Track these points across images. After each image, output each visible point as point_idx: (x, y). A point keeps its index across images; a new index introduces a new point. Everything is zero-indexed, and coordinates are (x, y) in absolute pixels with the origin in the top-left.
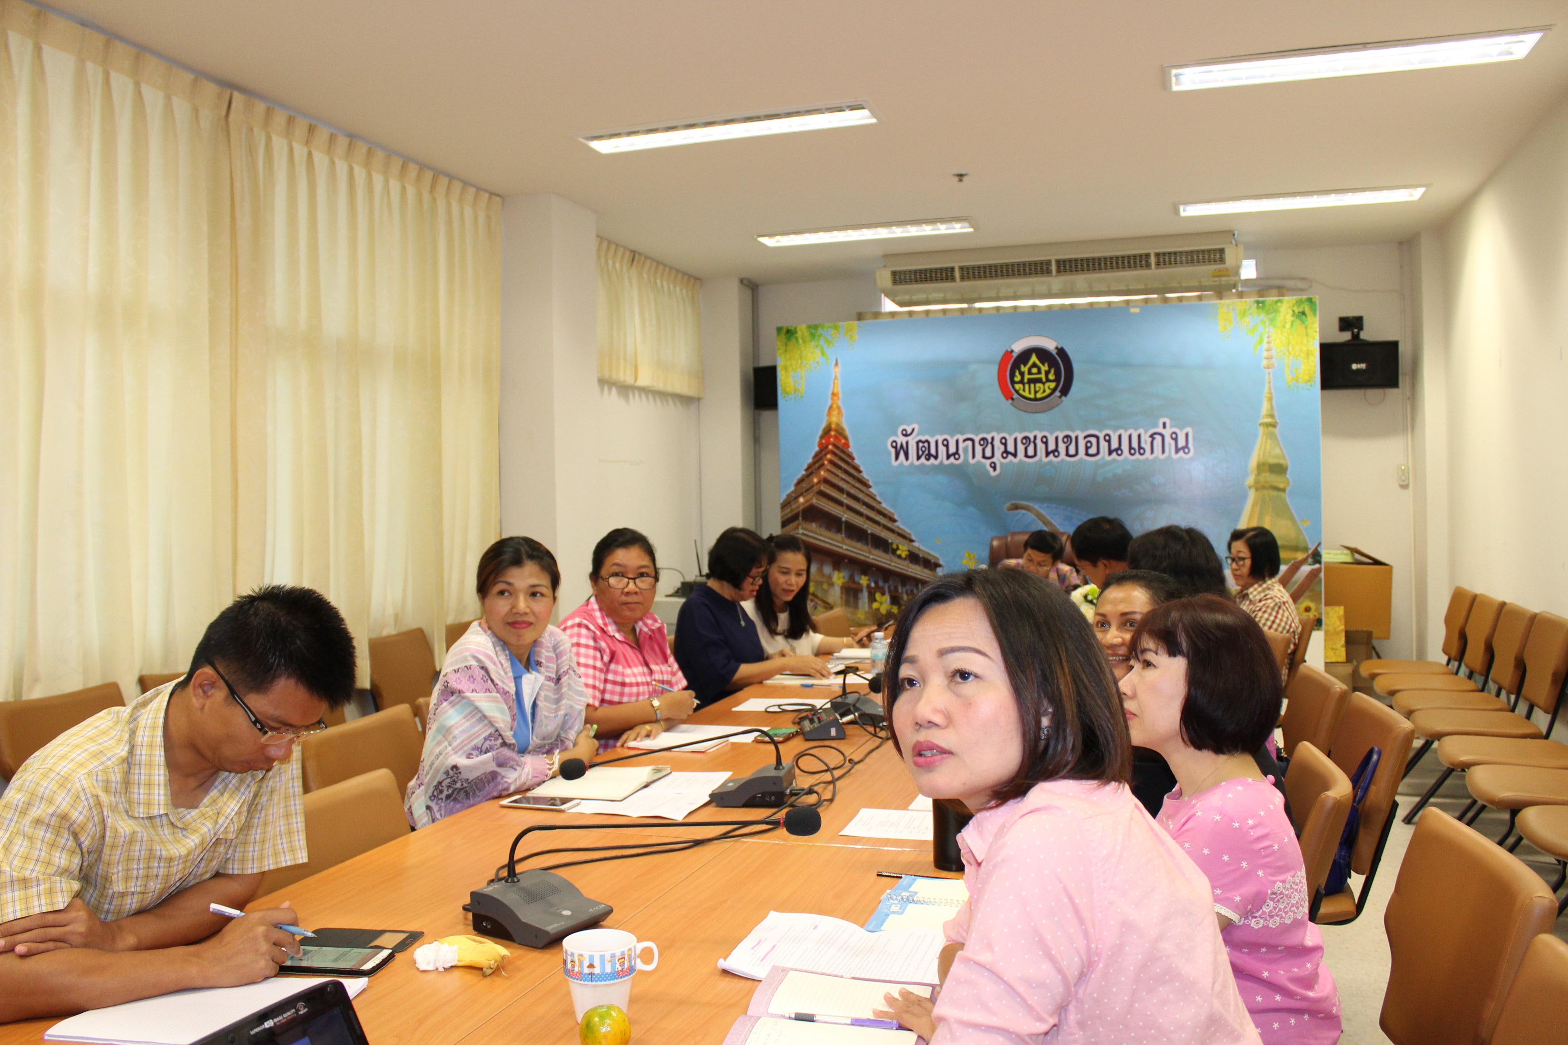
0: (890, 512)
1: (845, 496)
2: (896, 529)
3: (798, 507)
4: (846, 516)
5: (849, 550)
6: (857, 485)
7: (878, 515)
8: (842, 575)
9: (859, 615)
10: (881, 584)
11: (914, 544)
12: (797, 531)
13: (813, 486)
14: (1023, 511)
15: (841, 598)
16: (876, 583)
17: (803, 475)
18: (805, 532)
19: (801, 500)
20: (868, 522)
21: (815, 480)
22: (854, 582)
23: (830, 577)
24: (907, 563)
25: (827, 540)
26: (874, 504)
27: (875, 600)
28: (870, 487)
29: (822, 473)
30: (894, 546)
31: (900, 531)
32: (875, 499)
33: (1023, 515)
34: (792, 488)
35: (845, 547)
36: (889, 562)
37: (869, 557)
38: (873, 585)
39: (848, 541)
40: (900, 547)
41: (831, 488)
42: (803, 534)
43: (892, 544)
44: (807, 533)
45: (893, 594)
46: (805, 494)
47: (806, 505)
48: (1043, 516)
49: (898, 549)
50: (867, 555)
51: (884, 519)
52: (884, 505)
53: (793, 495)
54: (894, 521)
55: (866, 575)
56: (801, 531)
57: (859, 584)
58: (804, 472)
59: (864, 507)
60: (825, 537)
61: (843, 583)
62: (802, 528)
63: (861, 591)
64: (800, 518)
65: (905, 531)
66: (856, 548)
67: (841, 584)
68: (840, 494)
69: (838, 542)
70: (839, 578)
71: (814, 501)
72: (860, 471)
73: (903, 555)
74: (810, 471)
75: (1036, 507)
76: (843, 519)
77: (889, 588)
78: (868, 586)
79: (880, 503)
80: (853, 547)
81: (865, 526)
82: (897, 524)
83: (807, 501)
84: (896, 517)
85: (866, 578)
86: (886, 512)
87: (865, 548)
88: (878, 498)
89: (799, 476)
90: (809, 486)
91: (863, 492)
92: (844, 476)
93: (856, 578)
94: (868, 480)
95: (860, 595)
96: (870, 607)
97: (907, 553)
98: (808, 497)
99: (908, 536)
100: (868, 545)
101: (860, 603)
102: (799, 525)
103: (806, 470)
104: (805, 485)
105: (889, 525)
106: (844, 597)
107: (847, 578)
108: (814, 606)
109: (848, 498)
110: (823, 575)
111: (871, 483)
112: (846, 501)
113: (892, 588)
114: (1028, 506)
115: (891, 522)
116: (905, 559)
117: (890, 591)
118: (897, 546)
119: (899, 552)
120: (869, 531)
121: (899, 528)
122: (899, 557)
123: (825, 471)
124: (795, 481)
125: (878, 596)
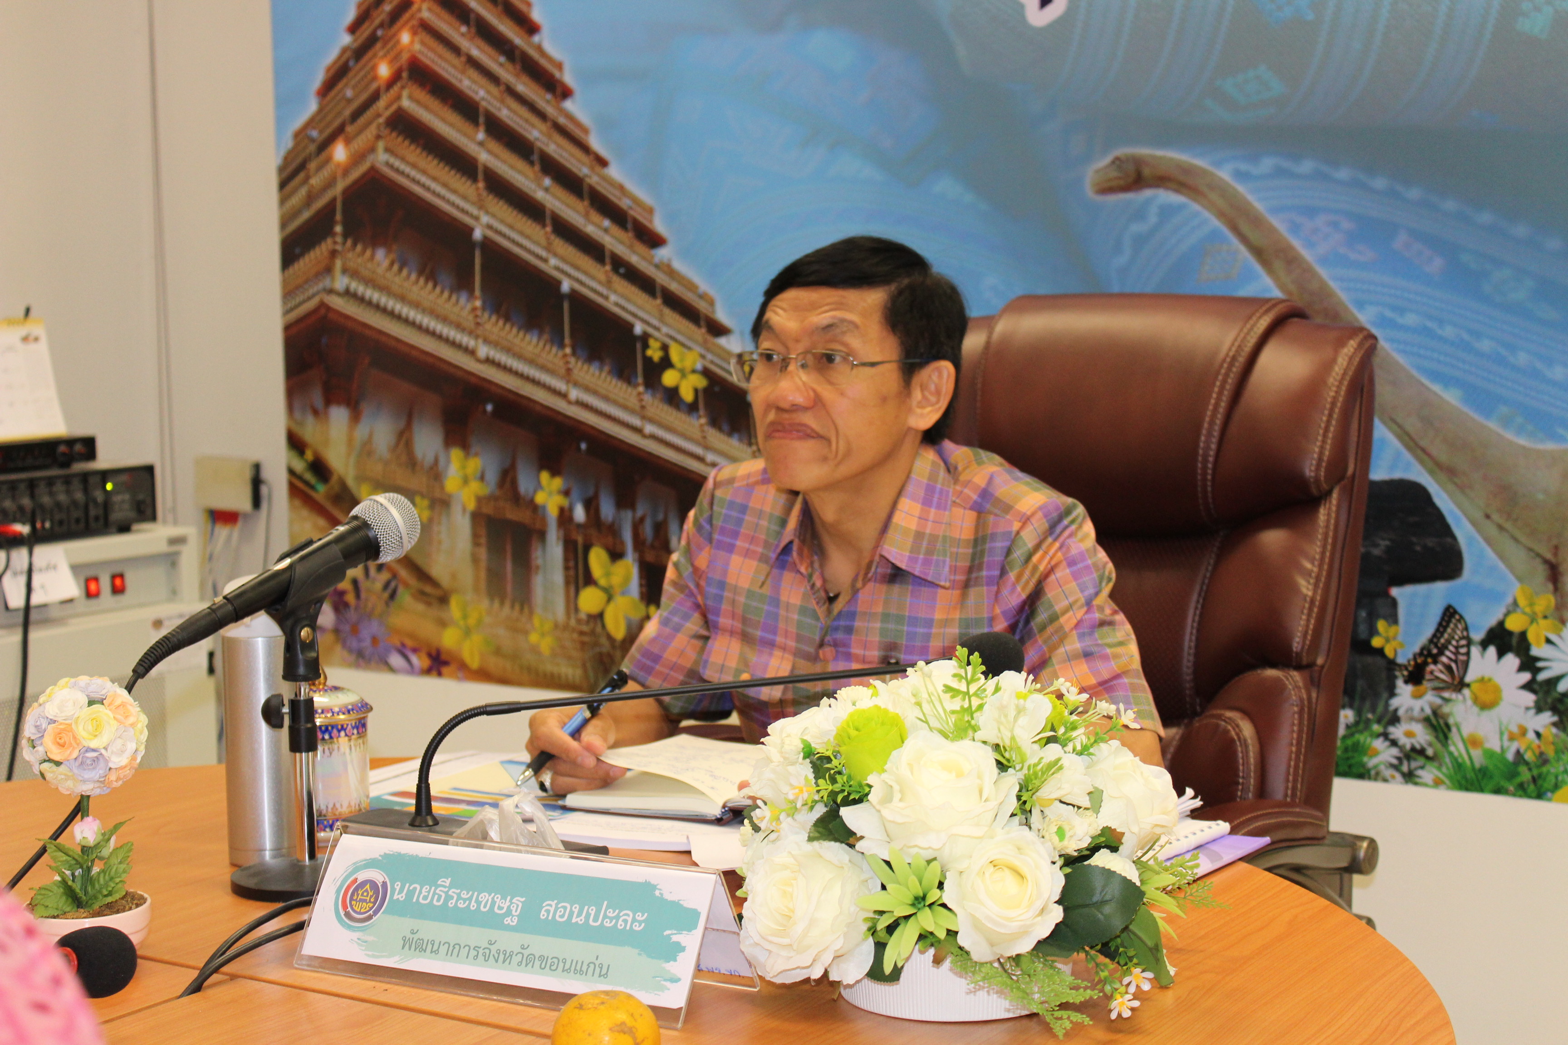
0: (636, 201)
1: (481, 136)
2: (661, 278)
3: (331, 183)
4: (485, 219)
5: (498, 365)
6: (524, 86)
7: (595, 216)
8: (474, 464)
9: (534, 638)
10: (607, 510)
11: (722, 341)
12: (327, 282)
13: (375, 97)
14: (1166, 197)
15: (475, 560)
16: (591, 505)
17: (344, 50)
18: (354, 285)
19: (340, 153)
20: (561, 246)
21: (384, 71)
22: (516, 498)
23: (436, 474)
24: (697, 424)
25: (426, 321)
26: (580, 166)
27: (589, 580)
28: (566, 93)
29: (405, 38)
30: (654, 353)
31: (674, 287)
32: (585, 149)
33: (1167, 212)
34: (312, 106)
35: (483, 351)
36: (636, 421)
37: (564, 396)
38: (579, 514)
39: (494, 326)
40: (675, 354)
41: (434, 103)
42: (348, 293)
43: (645, 339)
44: (361, 289)
45: (650, 557)
46: (349, 129)
47: (355, 174)
48: (1257, 221)
49: (666, 363)
50: (560, 385)
51: (615, 230)
52: (614, 172)
53: (314, 134)
54: (654, 241)
55: (555, 472)
56: (341, 282)
57: (535, 508)
58: (346, 39)
59: (547, 182)
60: (416, 305)
61: (479, 500)
62: (345, 271)
63: (542, 535)
64: (338, 229)
65: (691, 286)
66: (519, 357)
67: (471, 506)
68: (467, 127)
69: (459, 327)
70: (466, 481)
71: (381, 157)
72: (531, 28)
73: (687, 395)
74: (366, 31)
75: (1225, 174)
76: (478, 234)
77: (637, 526)
78: (565, 517)
79: (603, 162)
80: (508, 350)
81: (551, 265)
82: (662, 254)
83: (357, 159)
84: (659, 225)
85: (558, 483)
86: (624, 203)
87: (553, 356)
88: (595, 143)
89: (331, 56)
90: (364, 96)
91: (542, 116)
92: (477, 50)
93: (524, 485)
94: (559, 66)
95: (537, 556)
96: (572, 605)
97: (701, 382)
98: (360, 142)
99: (702, 306)
100: (562, 346)
101: (538, 582)
102: (333, 254)
103: (353, 29)
104: (348, 90)
105: (636, 255)
106: (483, 553)
107: (492, 476)
108: (386, 586)
109: (494, 145)
110: (412, 463)
111: (568, 78)
112: (483, 157)
113: (648, 530)
114: (1188, 170)
115: (641, 248)
116: (692, 408)
117: (639, 543)
118: (665, 348)
119: (669, 378)
120: (566, 286)
121: (671, 272)
122: (672, 396)
123: (414, 33)
124: (319, 79)
125: (597, 558)
